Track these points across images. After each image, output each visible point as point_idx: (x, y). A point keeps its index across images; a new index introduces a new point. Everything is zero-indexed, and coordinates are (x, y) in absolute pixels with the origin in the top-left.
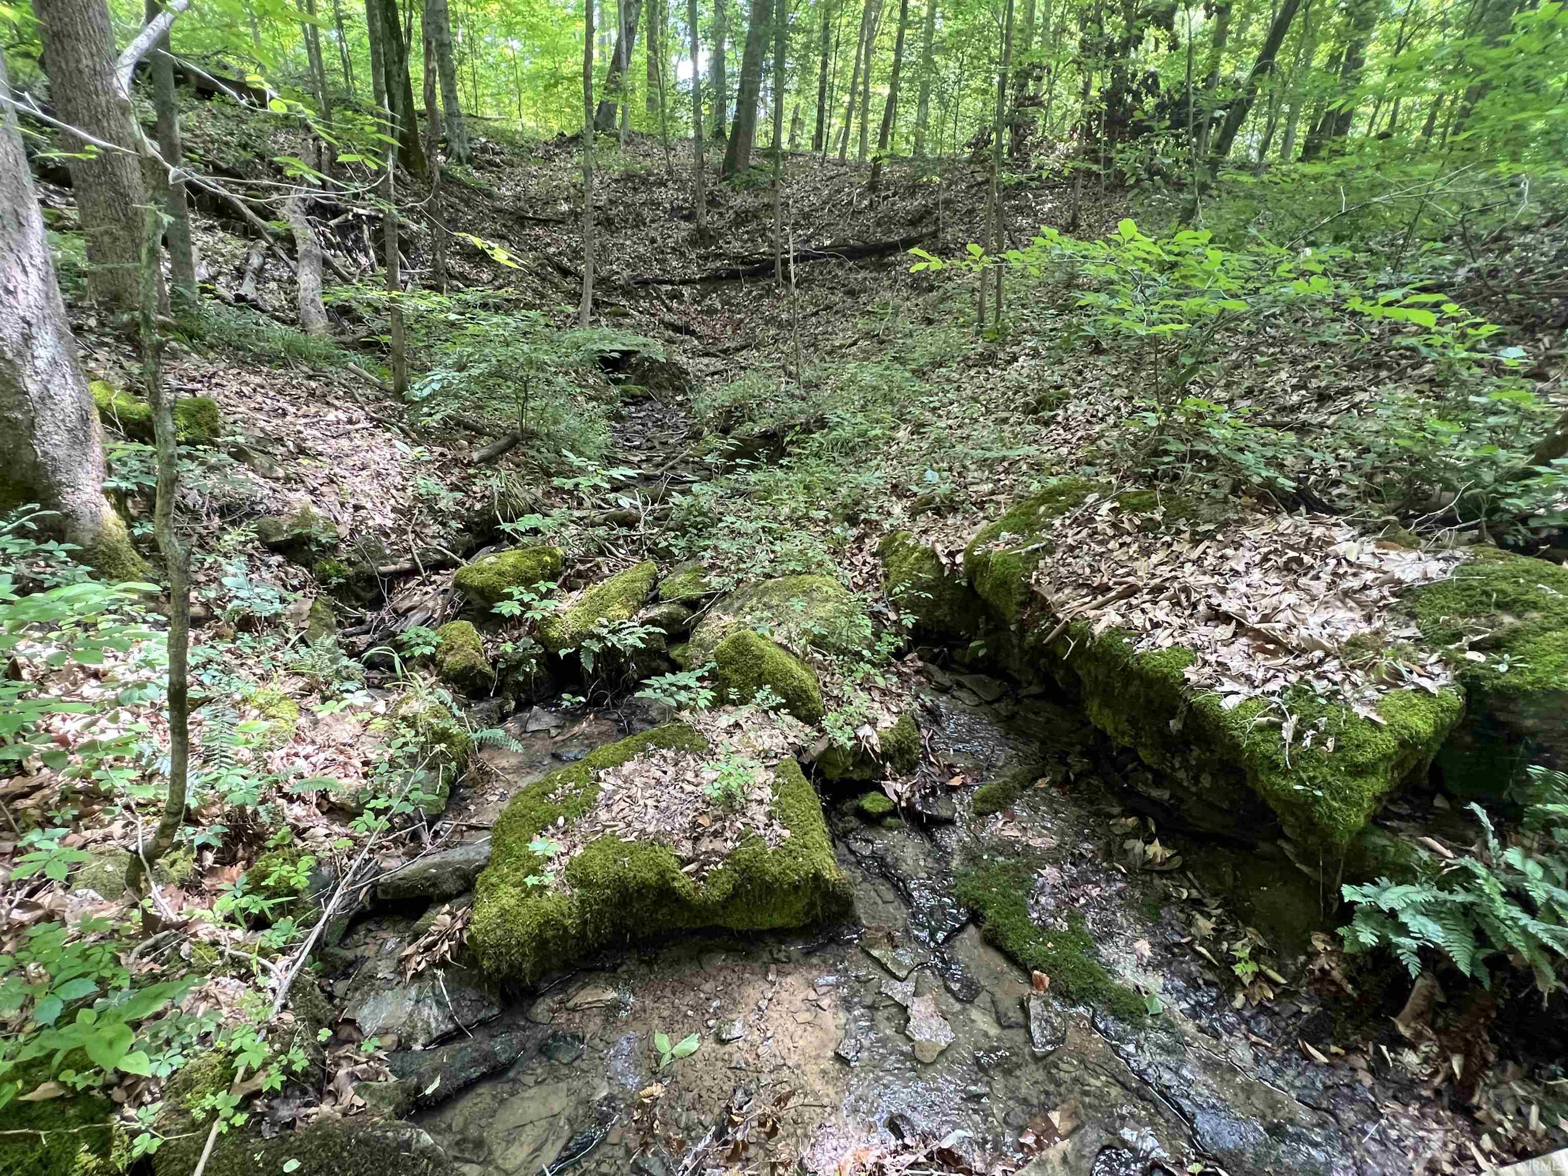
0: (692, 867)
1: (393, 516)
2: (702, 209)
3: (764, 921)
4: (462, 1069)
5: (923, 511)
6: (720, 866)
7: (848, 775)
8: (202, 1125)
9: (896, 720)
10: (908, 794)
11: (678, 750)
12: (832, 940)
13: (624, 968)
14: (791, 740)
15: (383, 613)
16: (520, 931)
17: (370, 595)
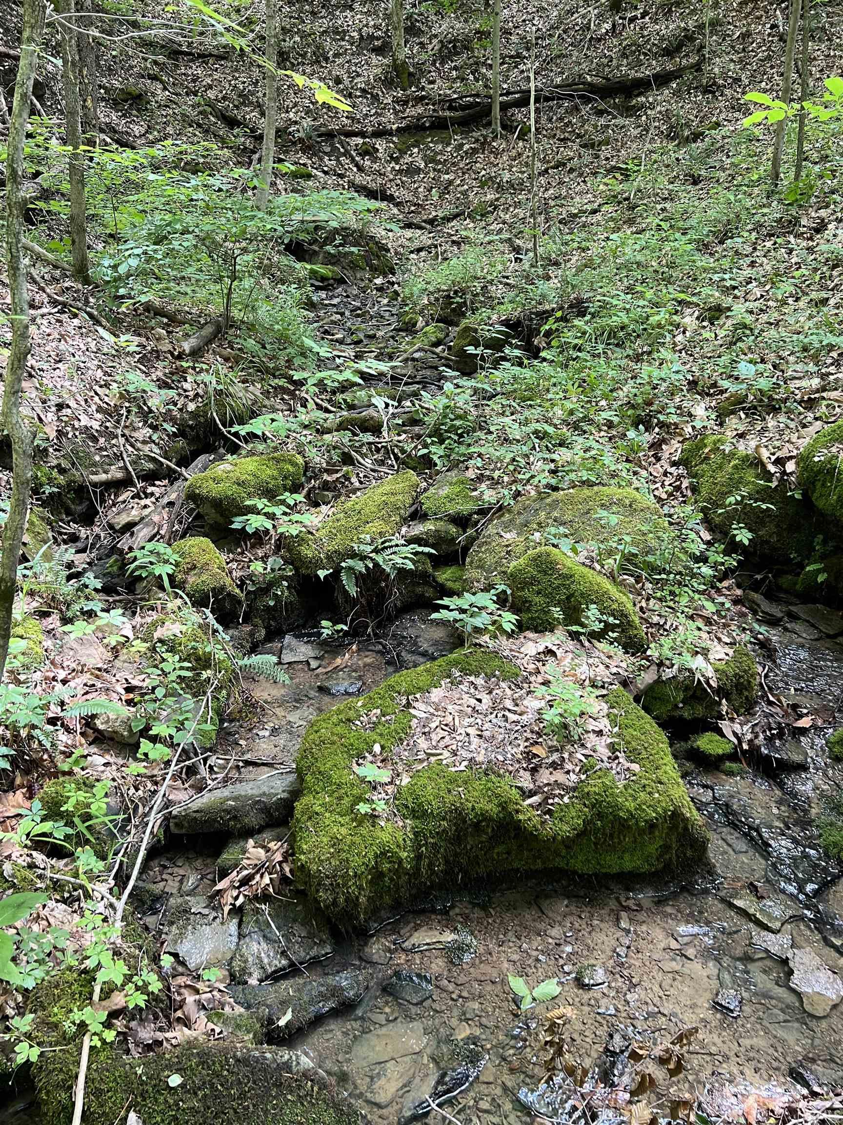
0: (536, 799)
1: (99, 416)
2: (398, 38)
3: (613, 863)
4: (311, 1002)
5: (733, 412)
6: (566, 800)
7: (677, 713)
8: (73, 1038)
9: (731, 652)
10: (749, 736)
11: (488, 677)
12: (683, 889)
13: (457, 910)
14: (614, 670)
15: (97, 530)
16: (356, 862)
17: (79, 509)
